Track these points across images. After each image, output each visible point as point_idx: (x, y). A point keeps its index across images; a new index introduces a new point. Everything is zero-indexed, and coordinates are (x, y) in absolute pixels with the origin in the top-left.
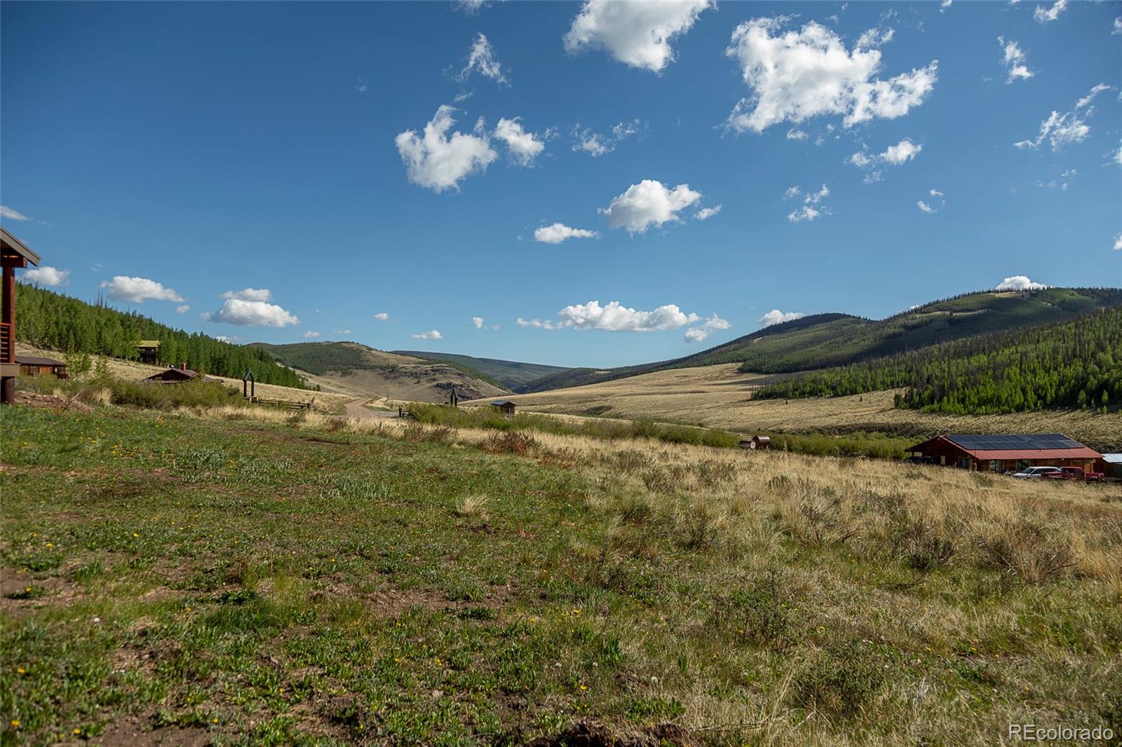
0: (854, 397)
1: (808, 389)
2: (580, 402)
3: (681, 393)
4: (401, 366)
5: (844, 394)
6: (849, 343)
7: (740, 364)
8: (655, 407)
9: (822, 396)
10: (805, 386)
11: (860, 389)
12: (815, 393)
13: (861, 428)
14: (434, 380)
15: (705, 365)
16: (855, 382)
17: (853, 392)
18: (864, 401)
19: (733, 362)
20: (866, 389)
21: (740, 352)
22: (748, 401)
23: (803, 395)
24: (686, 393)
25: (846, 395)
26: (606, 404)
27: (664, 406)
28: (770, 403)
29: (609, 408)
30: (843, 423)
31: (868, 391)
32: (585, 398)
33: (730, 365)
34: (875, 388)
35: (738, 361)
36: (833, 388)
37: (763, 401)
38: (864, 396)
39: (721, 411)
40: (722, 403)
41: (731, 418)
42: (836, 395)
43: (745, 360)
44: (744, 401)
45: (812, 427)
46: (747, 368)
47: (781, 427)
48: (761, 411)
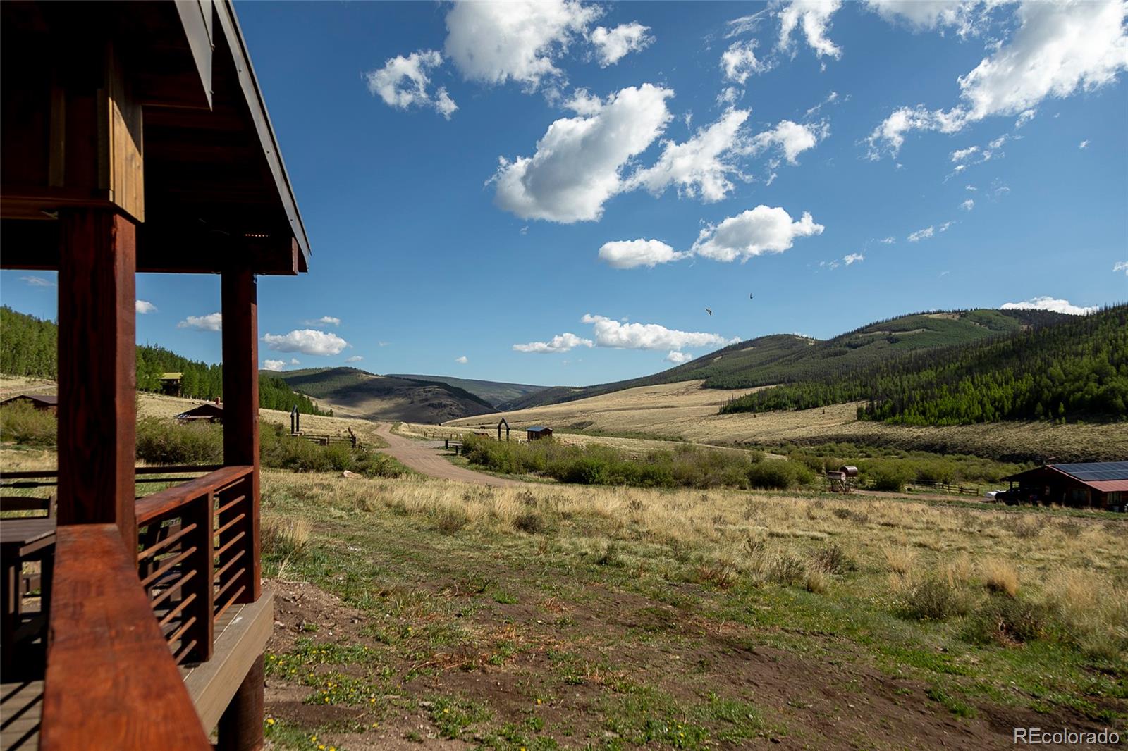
0: (816, 410)
1: (772, 403)
2: (564, 418)
3: (653, 408)
4: (395, 388)
5: (807, 407)
6: (800, 360)
7: (703, 381)
8: (634, 422)
9: (786, 409)
10: (769, 400)
11: (821, 402)
12: (779, 407)
13: (830, 439)
14: (426, 400)
15: (671, 382)
16: (816, 397)
17: (815, 406)
18: (826, 414)
19: (696, 379)
20: (826, 403)
21: (702, 370)
22: (718, 414)
23: (768, 409)
24: (658, 408)
25: (809, 408)
26: (588, 419)
27: (641, 420)
28: (739, 417)
29: (591, 423)
30: (813, 435)
31: (829, 404)
32: (568, 414)
33: (694, 382)
34: (834, 402)
35: (701, 378)
36: (796, 402)
37: (732, 415)
38: (827, 409)
39: (695, 425)
40: (693, 417)
41: (707, 432)
42: (800, 409)
43: (707, 378)
44: (714, 415)
45: (784, 439)
46: (710, 384)
47: (756, 439)
48: (733, 424)
